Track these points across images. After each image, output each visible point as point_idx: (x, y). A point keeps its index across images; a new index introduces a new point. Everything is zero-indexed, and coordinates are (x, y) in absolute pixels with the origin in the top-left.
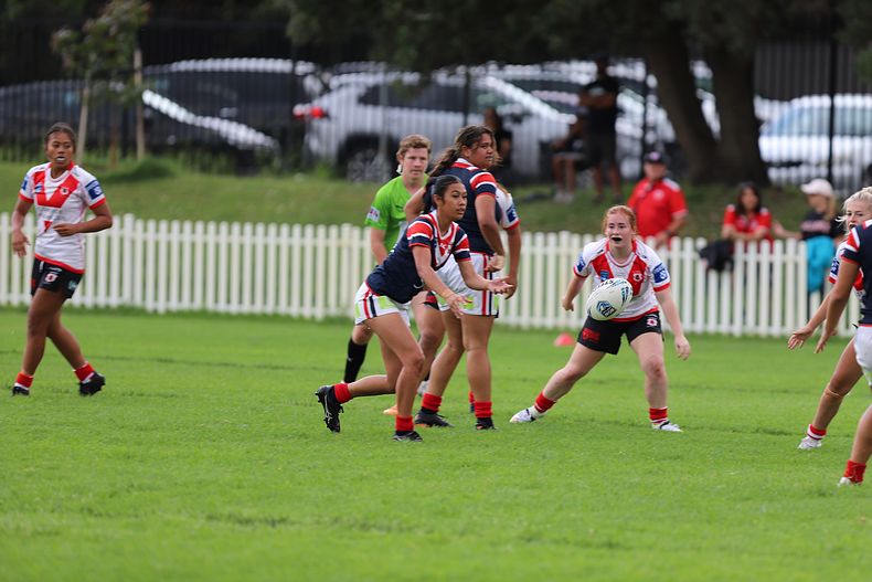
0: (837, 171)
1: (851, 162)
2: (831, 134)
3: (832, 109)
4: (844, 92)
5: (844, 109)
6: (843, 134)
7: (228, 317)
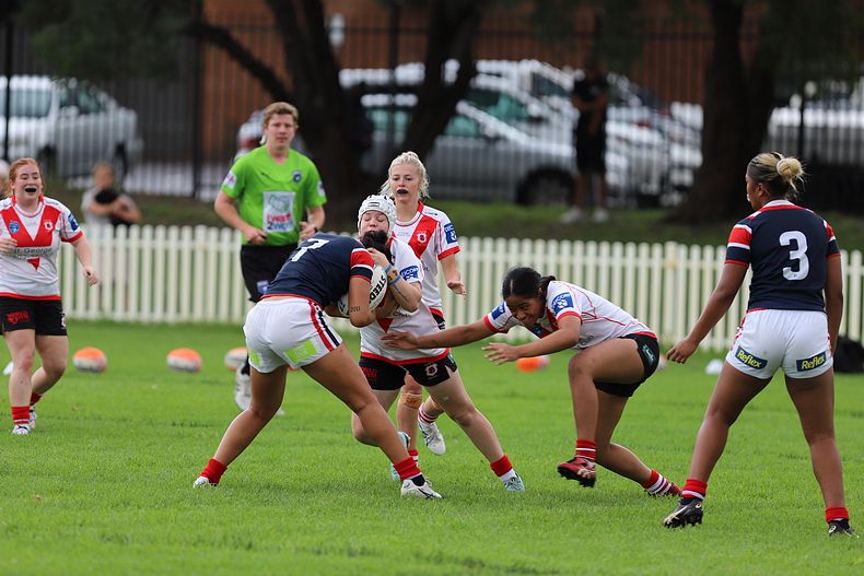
0: (12, 152)
1: (27, 142)
2: (8, 116)
3: (8, 90)
4: (21, 74)
5: (19, 91)
6: (19, 115)
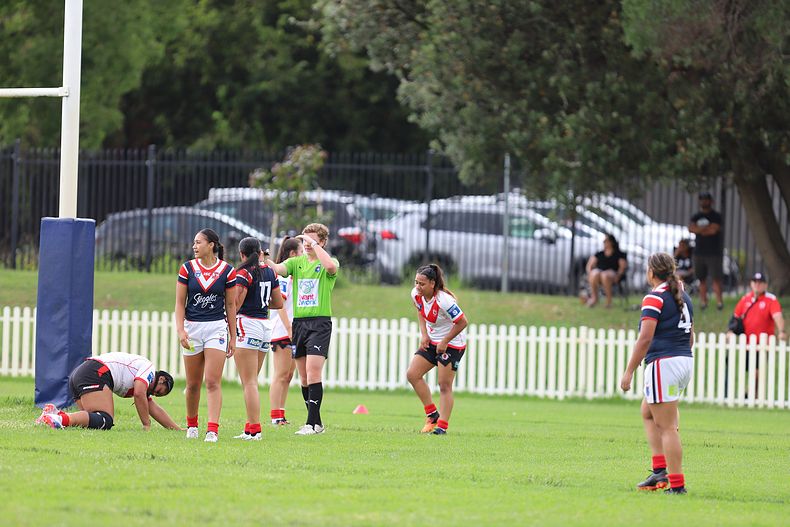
7: (486, 396)
